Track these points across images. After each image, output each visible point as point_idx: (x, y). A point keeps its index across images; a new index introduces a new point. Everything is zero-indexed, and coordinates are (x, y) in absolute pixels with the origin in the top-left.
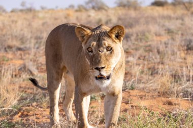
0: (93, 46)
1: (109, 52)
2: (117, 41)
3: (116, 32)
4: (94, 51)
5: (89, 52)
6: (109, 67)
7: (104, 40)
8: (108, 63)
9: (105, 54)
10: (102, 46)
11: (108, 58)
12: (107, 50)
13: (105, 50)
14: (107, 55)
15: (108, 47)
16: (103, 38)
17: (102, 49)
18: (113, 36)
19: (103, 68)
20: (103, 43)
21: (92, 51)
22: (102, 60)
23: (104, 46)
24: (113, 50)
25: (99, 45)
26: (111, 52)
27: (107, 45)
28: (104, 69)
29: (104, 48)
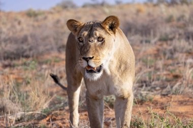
0: (83, 35)
1: (100, 43)
2: (110, 32)
3: (110, 23)
4: (84, 41)
5: (80, 42)
6: (98, 58)
7: (96, 30)
8: (97, 54)
9: (95, 44)
10: (93, 36)
11: (98, 49)
12: (98, 41)
13: (96, 41)
14: (97, 45)
15: (99, 38)
16: (96, 28)
17: (93, 39)
18: (107, 27)
19: (91, 58)
20: (94, 33)
21: (82, 42)
22: (90, 50)
23: (95, 36)
24: (104, 41)
25: (90, 35)
26: (102, 43)
27: (98, 35)
28: (92, 60)
29: (95, 38)
